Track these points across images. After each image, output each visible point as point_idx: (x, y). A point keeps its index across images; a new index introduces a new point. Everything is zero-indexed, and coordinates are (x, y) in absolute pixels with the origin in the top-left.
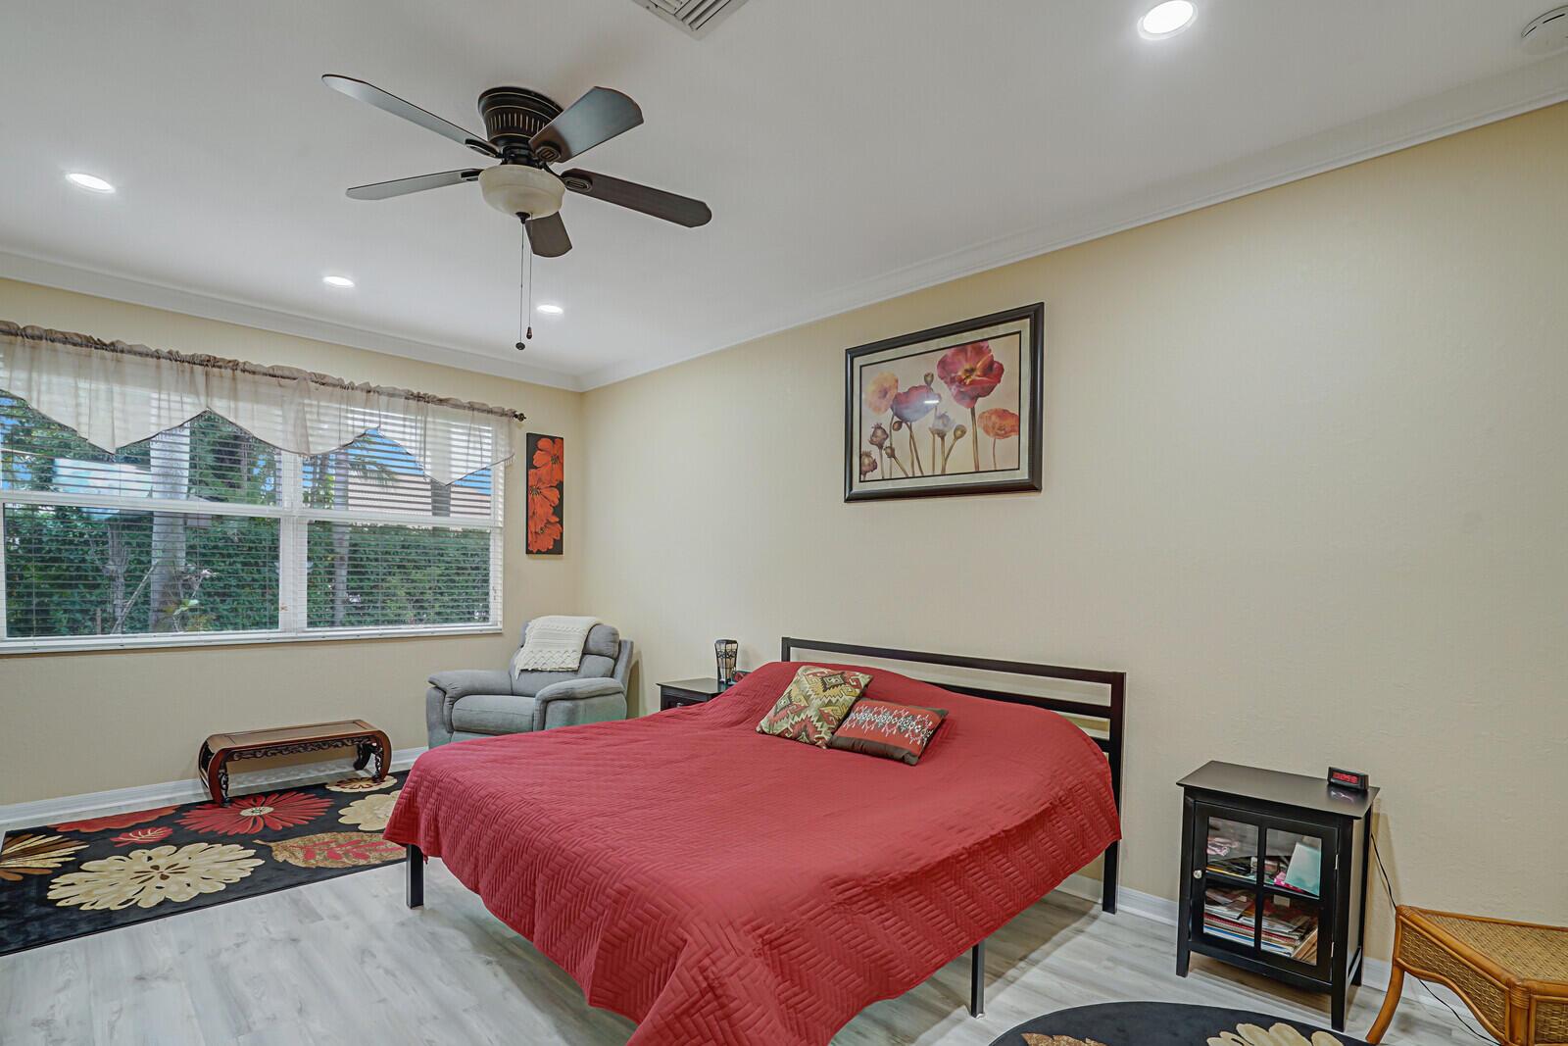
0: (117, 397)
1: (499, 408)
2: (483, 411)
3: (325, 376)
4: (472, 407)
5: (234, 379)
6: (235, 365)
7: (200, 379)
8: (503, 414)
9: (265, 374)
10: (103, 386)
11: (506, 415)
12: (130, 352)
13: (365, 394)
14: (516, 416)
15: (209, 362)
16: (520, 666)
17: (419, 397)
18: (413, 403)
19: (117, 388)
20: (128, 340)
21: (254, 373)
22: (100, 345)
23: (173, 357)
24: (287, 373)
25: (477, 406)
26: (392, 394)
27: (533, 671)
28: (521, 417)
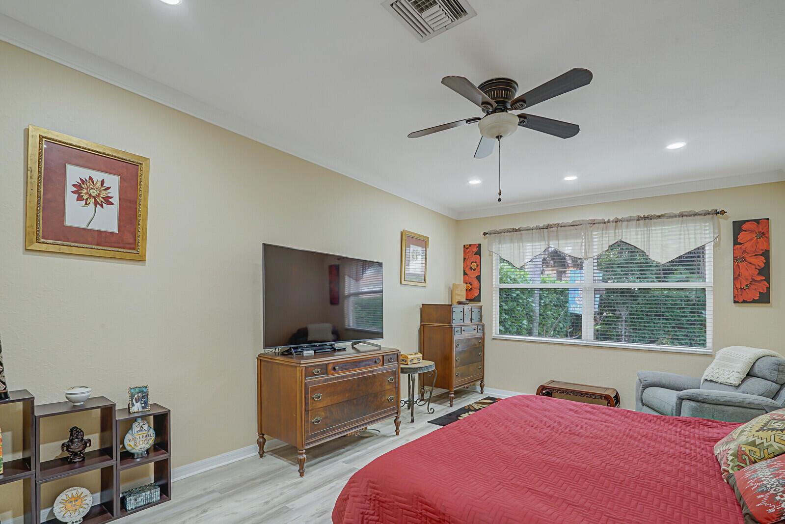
0: (521, 248)
1: (703, 211)
2: (690, 215)
3: (594, 220)
4: (682, 215)
5: (557, 231)
6: (558, 225)
7: (546, 234)
8: (707, 213)
9: (569, 226)
10: (516, 244)
11: (709, 214)
12: (524, 230)
13: (614, 223)
14: (718, 213)
15: (548, 227)
16: (704, 377)
17: (645, 218)
18: (642, 222)
19: (521, 244)
20: (524, 226)
21: (565, 226)
22: (516, 230)
23: (538, 228)
24: (578, 223)
25: (685, 214)
26: (629, 220)
27: (711, 381)
28: (723, 212)
